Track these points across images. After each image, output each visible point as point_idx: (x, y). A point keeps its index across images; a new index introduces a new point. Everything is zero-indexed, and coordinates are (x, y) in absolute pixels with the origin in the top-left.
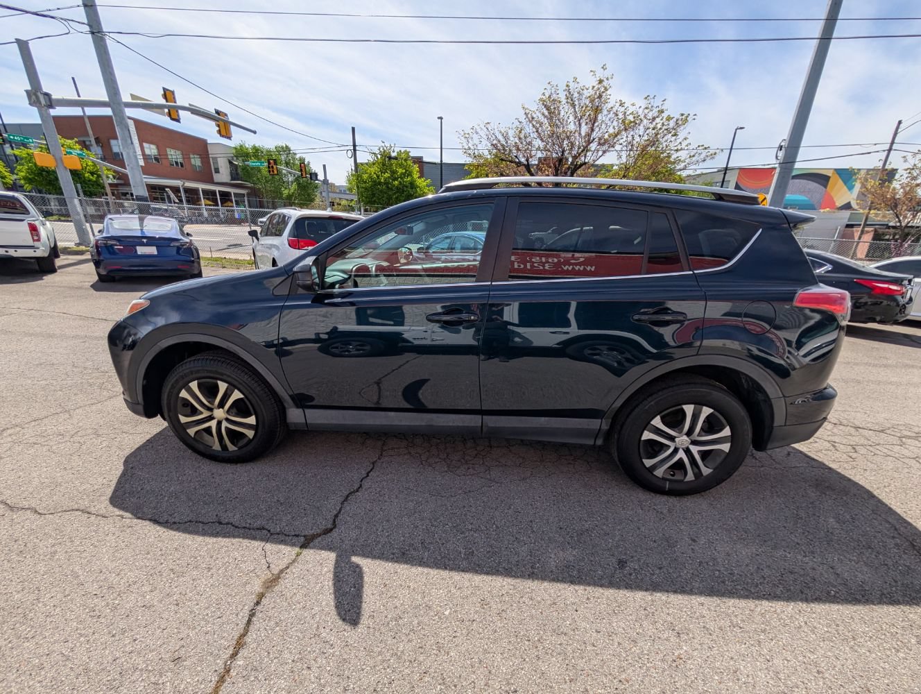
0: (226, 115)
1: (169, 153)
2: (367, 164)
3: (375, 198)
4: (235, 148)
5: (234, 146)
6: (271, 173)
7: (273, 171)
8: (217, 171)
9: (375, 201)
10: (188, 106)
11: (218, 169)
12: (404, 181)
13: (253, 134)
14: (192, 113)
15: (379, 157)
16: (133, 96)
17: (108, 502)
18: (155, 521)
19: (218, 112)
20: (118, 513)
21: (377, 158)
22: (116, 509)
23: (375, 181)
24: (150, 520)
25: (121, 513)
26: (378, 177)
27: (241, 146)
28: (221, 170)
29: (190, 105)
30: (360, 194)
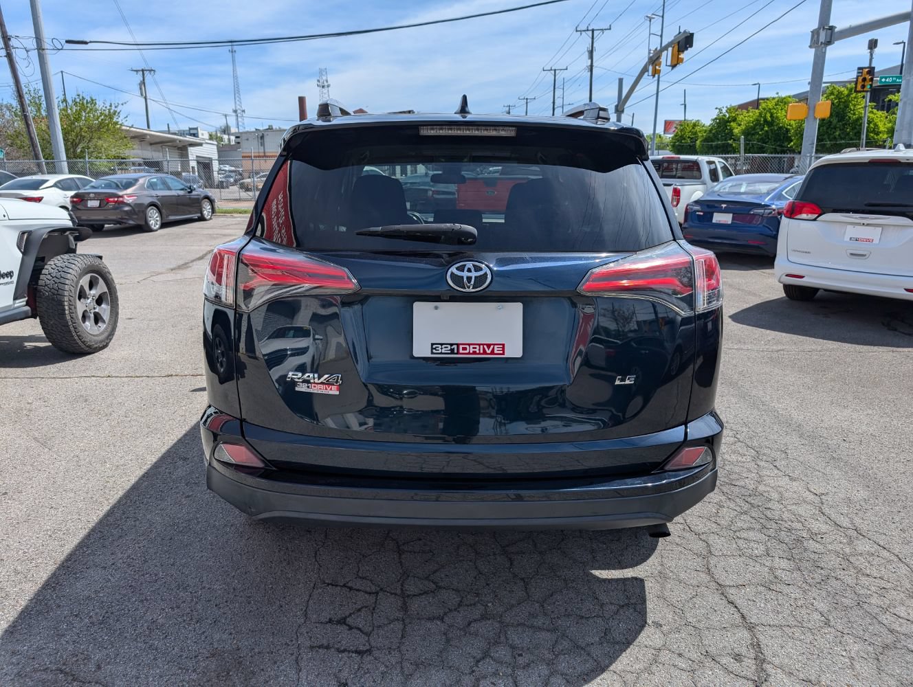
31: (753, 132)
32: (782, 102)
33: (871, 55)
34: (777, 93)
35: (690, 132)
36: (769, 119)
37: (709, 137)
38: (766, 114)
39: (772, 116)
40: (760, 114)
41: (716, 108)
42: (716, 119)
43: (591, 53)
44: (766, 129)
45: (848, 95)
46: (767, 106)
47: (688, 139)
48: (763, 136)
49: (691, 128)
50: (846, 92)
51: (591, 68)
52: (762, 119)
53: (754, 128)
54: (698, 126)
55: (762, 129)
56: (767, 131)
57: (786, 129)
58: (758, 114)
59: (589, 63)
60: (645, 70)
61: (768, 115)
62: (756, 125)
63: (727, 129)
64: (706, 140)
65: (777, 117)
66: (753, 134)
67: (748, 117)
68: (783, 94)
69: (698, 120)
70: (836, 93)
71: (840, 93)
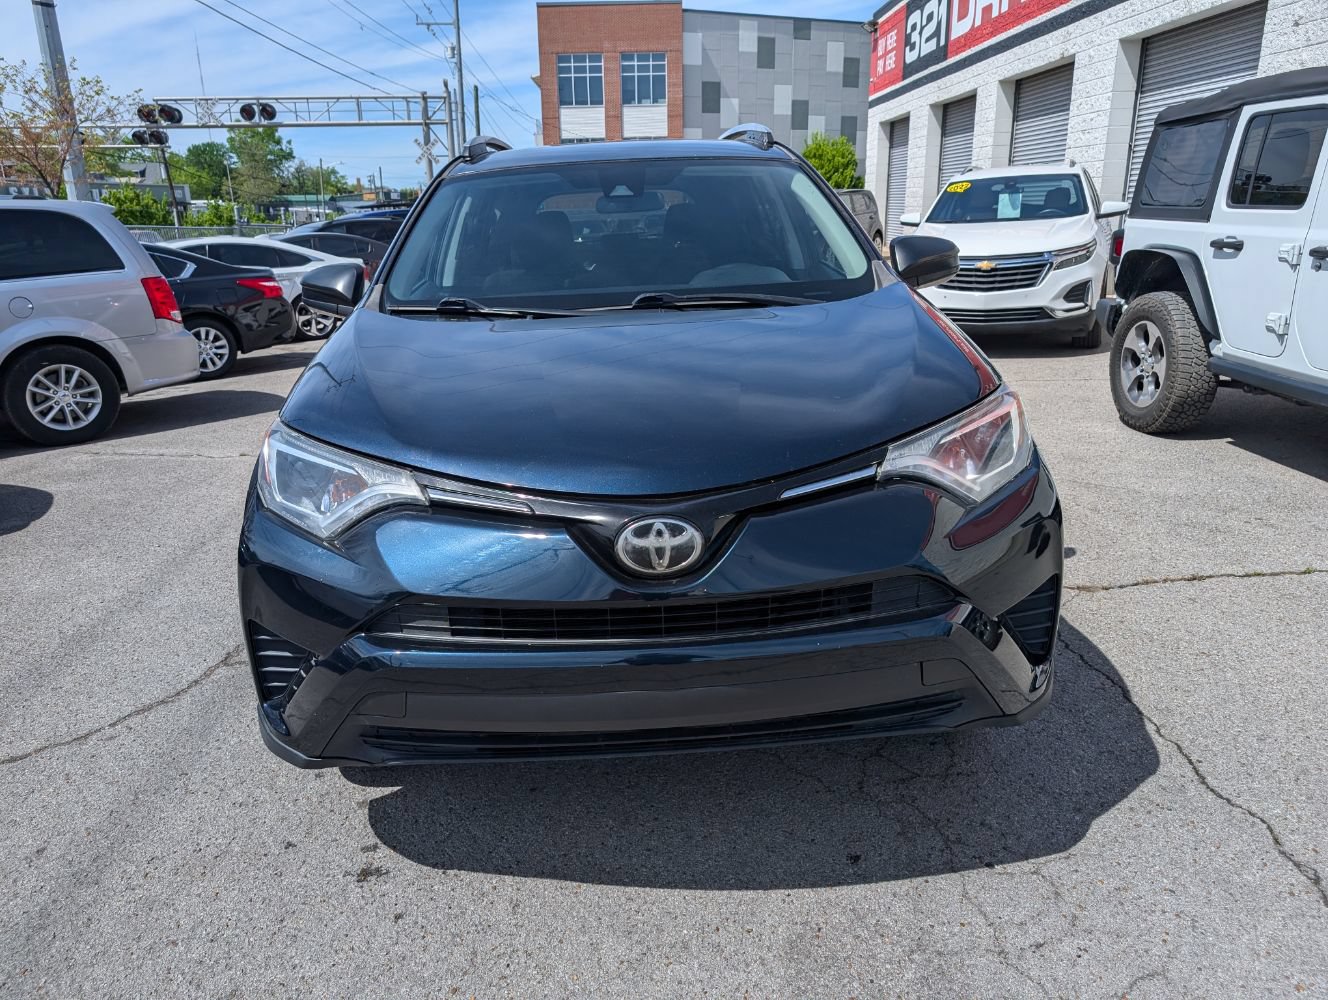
17: (1162, 770)
18: (1126, 695)
20: (1160, 740)
22: (1158, 747)
24: (1130, 701)
25: (1154, 736)
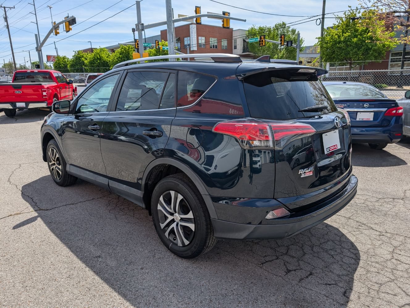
0: (229, 13)
1: (211, 40)
2: (332, 28)
3: (334, 55)
4: (248, 31)
5: (248, 29)
6: (261, 45)
7: (262, 44)
8: (235, 48)
9: (334, 57)
10: (207, 14)
11: (236, 46)
12: (363, 37)
13: (244, 22)
14: (208, 17)
15: (344, 19)
16: (179, 16)
19: (224, 13)
21: (343, 21)
23: (335, 41)
26: (339, 37)
27: (252, 29)
28: (238, 47)
29: (208, 13)
30: (322, 53)
31: (93, 63)
32: (102, 50)
33: (134, 34)
34: (100, 47)
35: (62, 61)
36: (99, 57)
37: (73, 64)
38: (97, 55)
39: (99, 56)
40: (95, 55)
41: (74, 51)
42: (74, 56)
43: (6, 19)
44: (98, 61)
45: (128, 49)
46: (97, 52)
47: (63, 65)
48: (98, 64)
49: (62, 59)
50: (127, 48)
51: (8, 27)
52: (96, 57)
53: (93, 61)
54: (65, 58)
55: (97, 62)
56: (99, 62)
57: (107, 62)
58: (94, 55)
59: (6, 24)
60: (51, 32)
61: (98, 56)
62: (94, 60)
63: (81, 61)
64: (72, 66)
65: (102, 57)
66: (93, 64)
67: (90, 56)
68: (102, 47)
69: (65, 56)
70: (124, 48)
71: (125, 48)
